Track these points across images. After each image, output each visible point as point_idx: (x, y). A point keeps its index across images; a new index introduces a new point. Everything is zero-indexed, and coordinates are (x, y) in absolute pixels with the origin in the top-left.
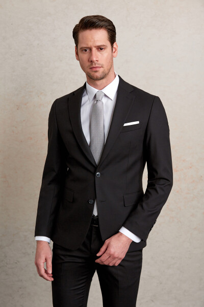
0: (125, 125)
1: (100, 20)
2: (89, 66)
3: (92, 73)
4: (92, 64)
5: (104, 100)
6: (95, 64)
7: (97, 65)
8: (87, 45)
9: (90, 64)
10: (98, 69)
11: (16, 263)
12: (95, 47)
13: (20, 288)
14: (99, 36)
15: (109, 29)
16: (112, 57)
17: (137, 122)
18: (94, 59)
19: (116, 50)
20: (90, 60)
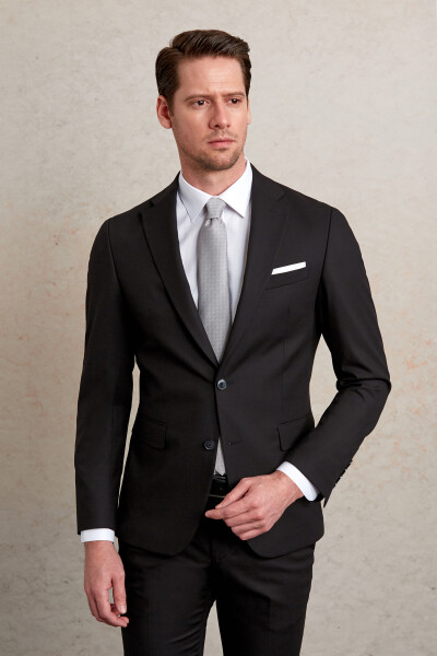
3: (214, 155)
4: (216, 133)
6: (223, 134)
7: (226, 136)
9: (211, 131)
11: (66, 582)
12: (223, 96)
20: (213, 124)
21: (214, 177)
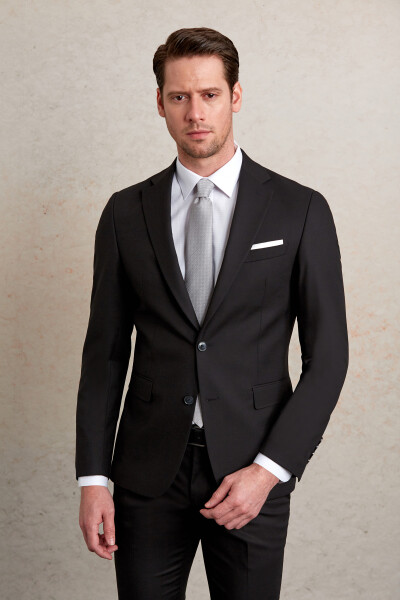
0: (255, 247)
1: (208, 38)
2: (186, 129)
3: (192, 145)
4: (191, 126)
5: (214, 196)
6: (198, 126)
7: (201, 129)
8: (183, 87)
9: (187, 125)
10: (203, 136)
11: (41, 514)
12: (199, 92)
13: (50, 563)
14: (206, 70)
15: (226, 56)
16: (232, 110)
17: (280, 242)
18: (197, 116)
19: (238, 98)
20: (188, 118)
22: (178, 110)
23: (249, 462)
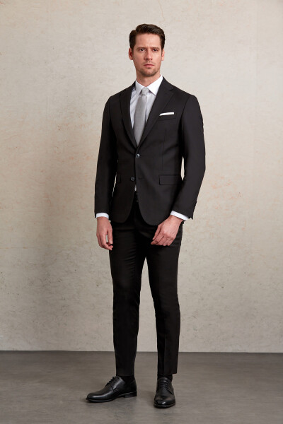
2: (144, 63)
3: (146, 70)
5: (148, 95)
6: (149, 62)
12: (150, 48)
16: (161, 60)
18: (150, 57)
19: (163, 55)
20: (146, 58)
21: (146, 79)
22: (141, 55)
23: (168, 216)
